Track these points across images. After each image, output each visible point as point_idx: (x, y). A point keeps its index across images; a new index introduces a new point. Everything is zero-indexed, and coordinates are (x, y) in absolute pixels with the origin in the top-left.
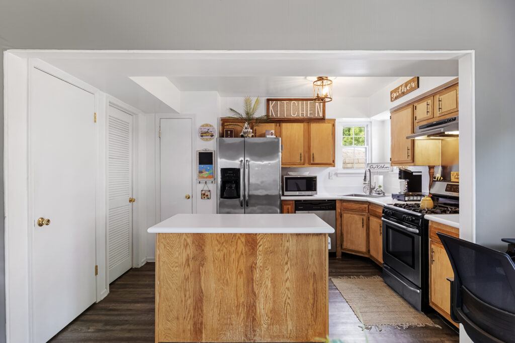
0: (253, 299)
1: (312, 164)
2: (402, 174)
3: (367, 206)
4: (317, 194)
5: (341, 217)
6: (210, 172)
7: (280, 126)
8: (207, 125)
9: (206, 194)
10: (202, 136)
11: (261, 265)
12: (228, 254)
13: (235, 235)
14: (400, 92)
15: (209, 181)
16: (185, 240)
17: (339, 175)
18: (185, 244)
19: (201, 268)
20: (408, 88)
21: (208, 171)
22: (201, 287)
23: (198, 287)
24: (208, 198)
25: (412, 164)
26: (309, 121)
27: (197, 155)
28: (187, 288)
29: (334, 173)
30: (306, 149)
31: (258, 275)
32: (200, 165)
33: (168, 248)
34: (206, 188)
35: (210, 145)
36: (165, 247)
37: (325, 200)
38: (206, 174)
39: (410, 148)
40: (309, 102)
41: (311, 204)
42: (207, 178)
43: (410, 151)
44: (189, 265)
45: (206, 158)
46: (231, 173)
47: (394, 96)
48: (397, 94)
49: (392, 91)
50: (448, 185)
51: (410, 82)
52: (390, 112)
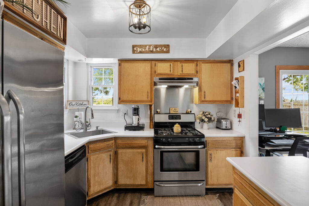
3: (113, 141)
14: (147, 49)
20: (158, 49)
39: (149, 92)
43: (149, 94)
47: (139, 50)
48: (143, 50)
49: (136, 45)
50: (169, 116)
51: (161, 46)
52: (119, 60)
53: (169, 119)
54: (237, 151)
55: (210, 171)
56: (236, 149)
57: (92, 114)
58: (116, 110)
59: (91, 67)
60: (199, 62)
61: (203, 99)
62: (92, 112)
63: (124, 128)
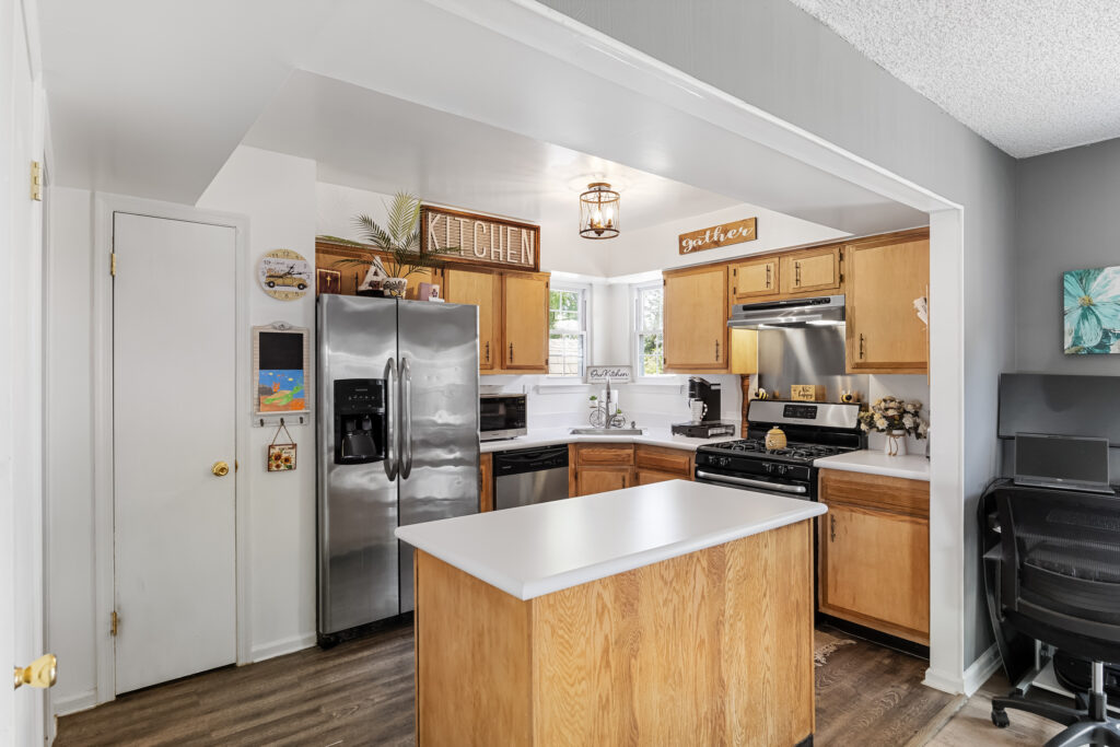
0: (721, 697)
1: (509, 368)
2: (697, 388)
3: (631, 451)
4: (525, 434)
5: (576, 478)
6: (296, 390)
7: (443, 274)
8: (287, 254)
9: (284, 456)
10: (271, 284)
11: (731, 612)
12: (681, 606)
13: (691, 555)
14: (707, 240)
15: (292, 417)
16: (599, 595)
17: (541, 391)
18: (600, 606)
19: (633, 661)
20: (730, 235)
21: (291, 389)
22: (633, 714)
23: (627, 715)
24: (290, 468)
25: (724, 371)
26: (501, 269)
27: (253, 338)
28: (606, 731)
29: (532, 386)
30: (497, 333)
31: (727, 638)
32: (264, 372)
33: (561, 632)
34: (282, 439)
35: (293, 314)
36: (553, 632)
37: (546, 447)
38: (282, 397)
39: (721, 342)
40: (509, 228)
41: (526, 456)
42: (286, 407)
43: (721, 349)
44: (608, 664)
45: (280, 351)
46: (364, 394)
47: (692, 243)
48: (700, 243)
49: (686, 235)
50: (786, 406)
51: (736, 225)
52: (664, 273)
53: (785, 415)
54: (918, 527)
55: (834, 568)
56: (914, 519)
57: (609, 394)
58: (675, 387)
59: (639, 290)
60: (847, 247)
61: (858, 360)
62: (608, 388)
63: (670, 429)
